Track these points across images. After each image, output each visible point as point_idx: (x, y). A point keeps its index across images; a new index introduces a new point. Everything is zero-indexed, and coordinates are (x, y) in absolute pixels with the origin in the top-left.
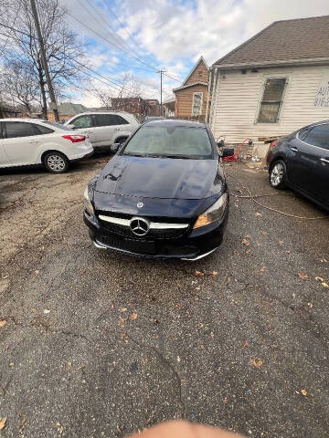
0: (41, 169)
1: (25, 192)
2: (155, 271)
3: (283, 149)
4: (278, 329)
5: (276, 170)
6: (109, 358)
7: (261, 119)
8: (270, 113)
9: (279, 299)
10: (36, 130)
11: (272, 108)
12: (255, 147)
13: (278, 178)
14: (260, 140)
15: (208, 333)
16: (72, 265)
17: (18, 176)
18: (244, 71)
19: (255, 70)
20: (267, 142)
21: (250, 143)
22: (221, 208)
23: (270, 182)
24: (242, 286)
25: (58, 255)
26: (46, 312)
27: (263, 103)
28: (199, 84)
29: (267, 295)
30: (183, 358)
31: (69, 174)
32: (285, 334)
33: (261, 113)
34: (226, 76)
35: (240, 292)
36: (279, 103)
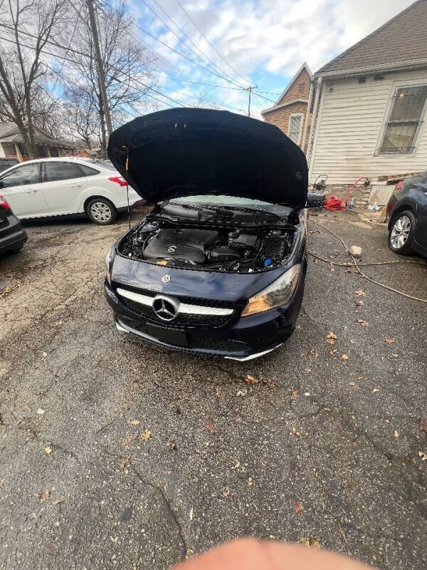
0: (83, 219)
1: (59, 248)
2: (190, 370)
3: (412, 194)
4: (359, 490)
5: (399, 225)
6: (98, 495)
7: (387, 148)
8: (400, 138)
9: (369, 438)
10: (79, 171)
11: (405, 132)
12: (374, 189)
13: (401, 238)
14: (381, 179)
15: (243, 478)
16: (87, 350)
17: (58, 228)
18: (362, 79)
19: (379, 76)
20: (390, 183)
21: (367, 184)
22: (287, 288)
23: (390, 243)
24: (313, 408)
25: (74, 334)
26: (41, 412)
27: (389, 125)
28: (298, 102)
29: (350, 427)
30: (198, 514)
31: (116, 226)
32: (368, 500)
33: (386, 139)
34: (335, 87)
35: (309, 416)
36: (415, 124)
